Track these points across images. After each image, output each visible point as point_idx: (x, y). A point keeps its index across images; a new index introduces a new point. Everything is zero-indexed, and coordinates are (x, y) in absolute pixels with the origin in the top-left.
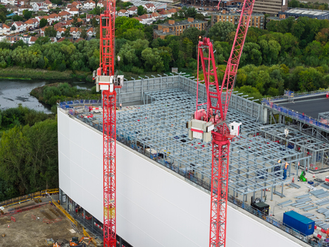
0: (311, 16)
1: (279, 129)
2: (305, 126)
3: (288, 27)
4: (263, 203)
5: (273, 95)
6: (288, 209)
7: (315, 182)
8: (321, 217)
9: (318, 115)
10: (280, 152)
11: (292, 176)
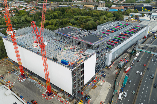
1: (58, 38)
2: (64, 36)
4: (56, 58)
7: (68, 50)
11: (62, 49)
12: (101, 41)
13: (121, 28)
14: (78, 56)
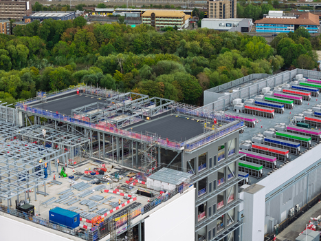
0: (55, 18)
1: (36, 130)
2: (60, 124)
3: (34, 30)
4: (27, 204)
5: (26, 98)
6: (52, 206)
7: (75, 176)
8: (84, 208)
9: (71, 112)
10: (38, 152)
11: (53, 174)
12: (213, 136)
13: (306, 99)
14: (118, 198)
